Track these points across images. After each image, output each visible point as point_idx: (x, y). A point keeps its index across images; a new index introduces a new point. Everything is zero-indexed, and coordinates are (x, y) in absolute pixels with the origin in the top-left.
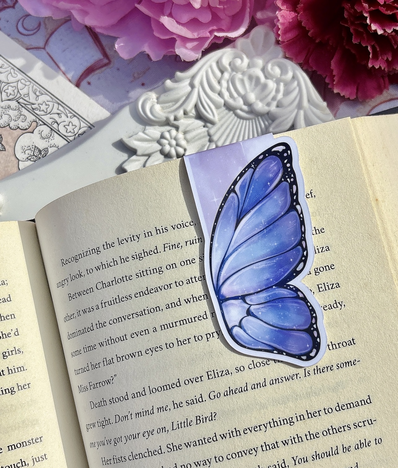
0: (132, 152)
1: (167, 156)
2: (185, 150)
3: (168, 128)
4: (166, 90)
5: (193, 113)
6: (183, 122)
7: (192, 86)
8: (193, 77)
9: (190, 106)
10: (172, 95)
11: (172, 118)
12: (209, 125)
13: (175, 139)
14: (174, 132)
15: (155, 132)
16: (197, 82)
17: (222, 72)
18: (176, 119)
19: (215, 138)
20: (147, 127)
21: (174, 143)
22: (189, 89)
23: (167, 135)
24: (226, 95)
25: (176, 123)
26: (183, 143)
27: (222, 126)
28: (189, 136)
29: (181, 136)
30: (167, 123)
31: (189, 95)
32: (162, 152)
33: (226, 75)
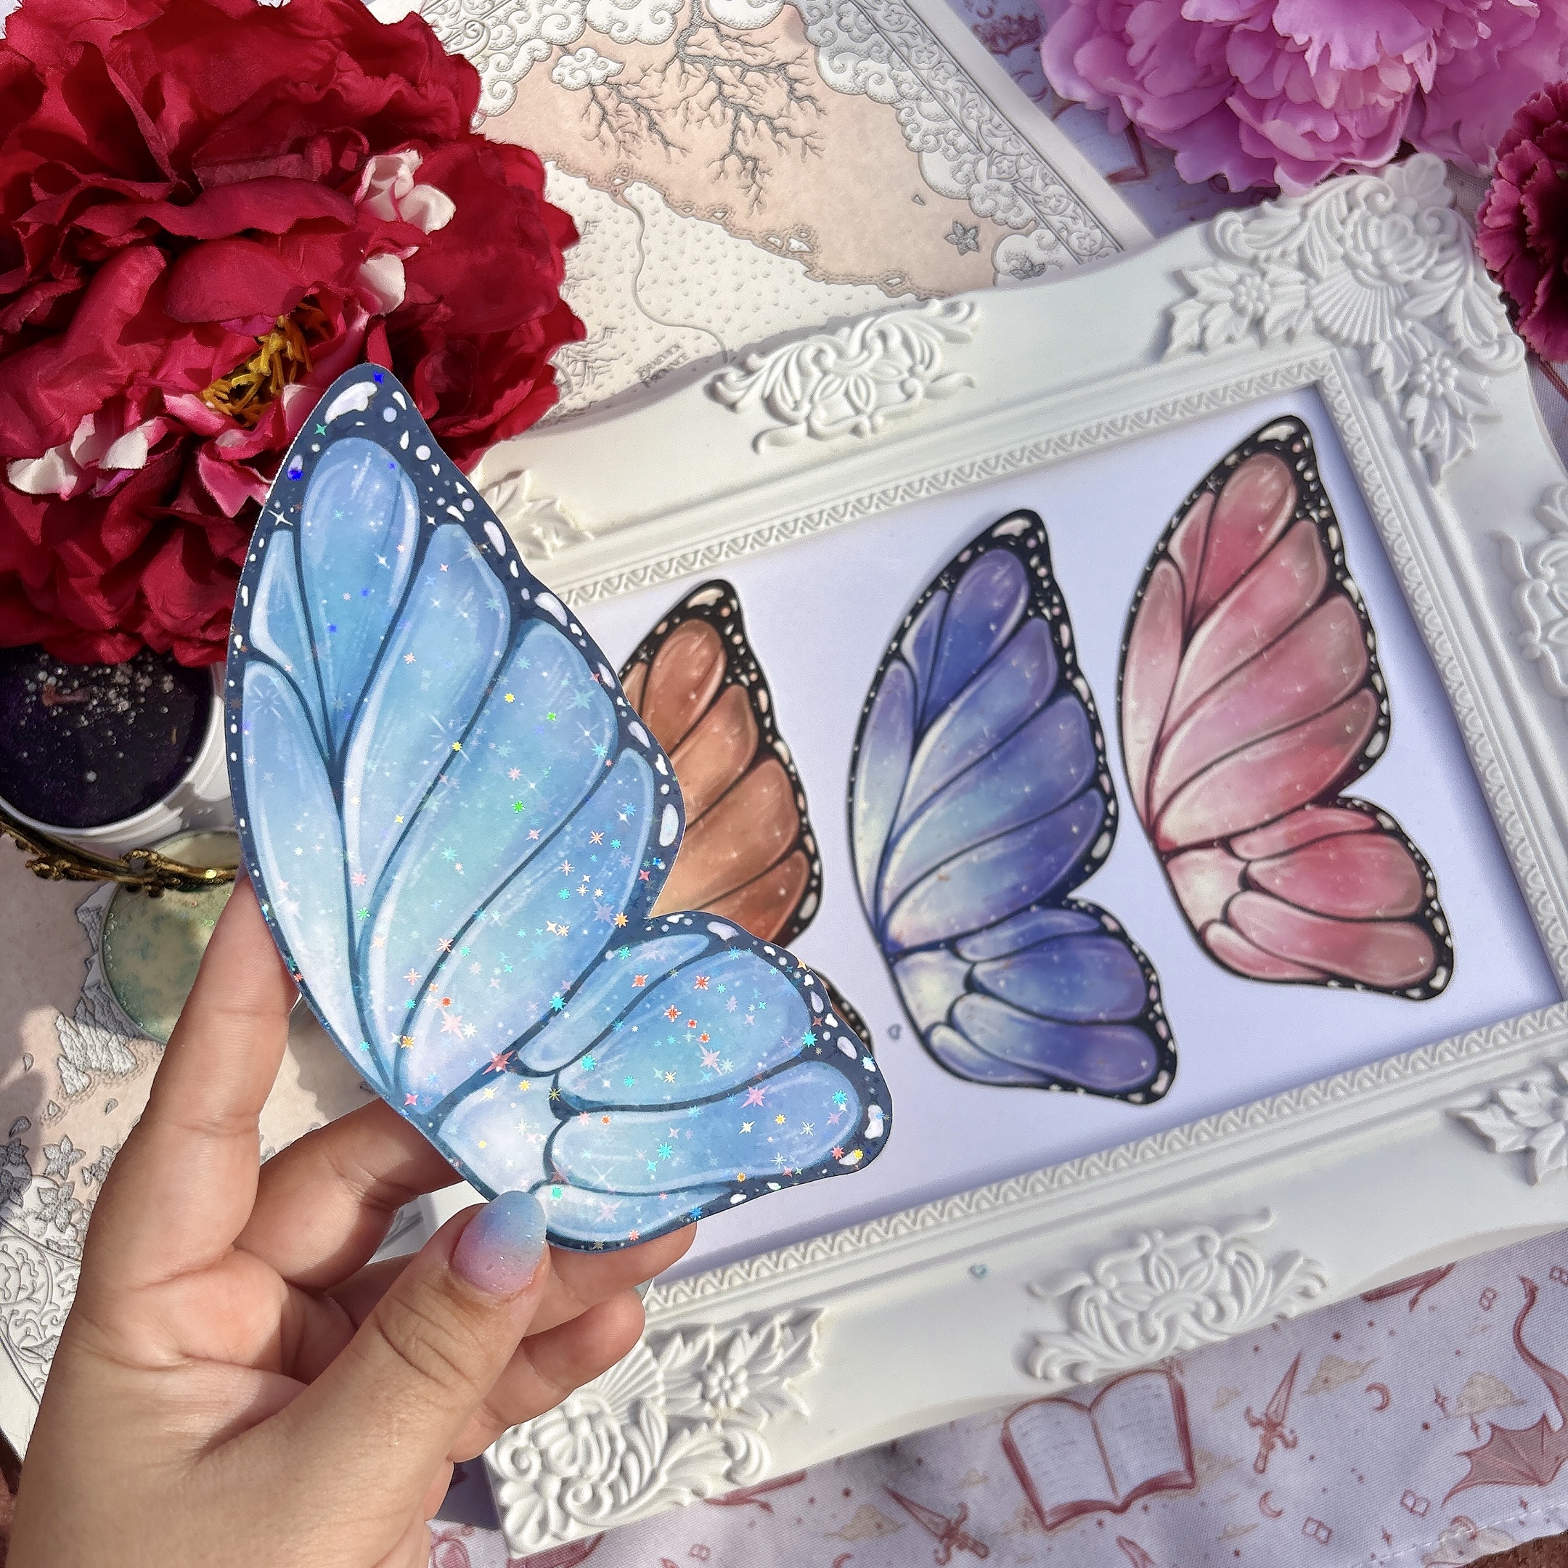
0: (1192, 292)
1: (1240, 311)
2: (1267, 310)
3: (1249, 271)
4: (1259, 216)
5: (1294, 258)
6: (1274, 270)
7: (1304, 216)
8: (1306, 206)
9: (1293, 244)
10: (1269, 225)
11: (1263, 255)
12: (1312, 281)
13: (1259, 289)
14: (1258, 279)
15: (1230, 272)
16: (1312, 212)
17: (1351, 209)
18: (1268, 259)
19: (1316, 303)
20: (1221, 263)
21: (1255, 294)
22: (1298, 219)
23: (1248, 280)
24: (1350, 243)
25: (1264, 266)
26: (1268, 298)
27: (1330, 287)
28: (1279, 290)
29: (1266, 287)
30: (1253, 262)
31: (1293, 230)
32: (1234, 303)
33: (1357, 214)
